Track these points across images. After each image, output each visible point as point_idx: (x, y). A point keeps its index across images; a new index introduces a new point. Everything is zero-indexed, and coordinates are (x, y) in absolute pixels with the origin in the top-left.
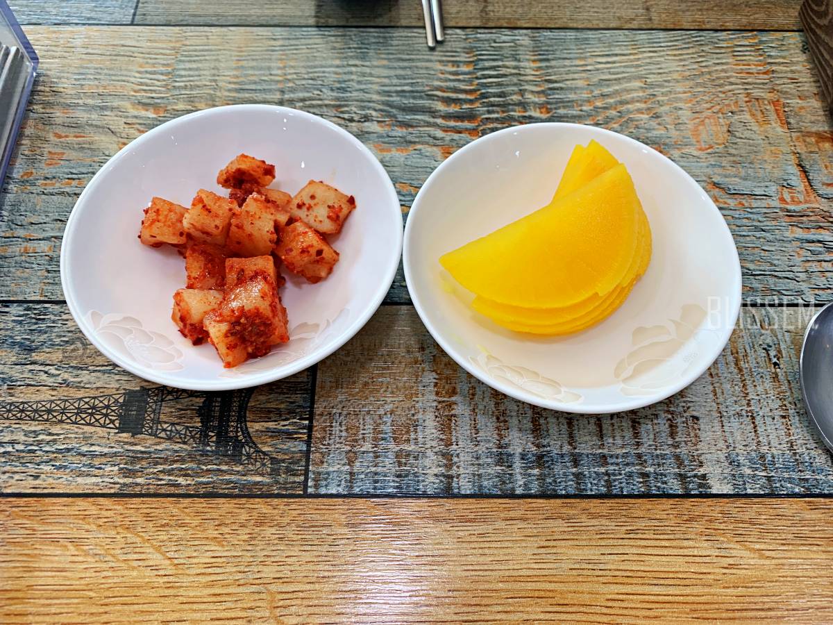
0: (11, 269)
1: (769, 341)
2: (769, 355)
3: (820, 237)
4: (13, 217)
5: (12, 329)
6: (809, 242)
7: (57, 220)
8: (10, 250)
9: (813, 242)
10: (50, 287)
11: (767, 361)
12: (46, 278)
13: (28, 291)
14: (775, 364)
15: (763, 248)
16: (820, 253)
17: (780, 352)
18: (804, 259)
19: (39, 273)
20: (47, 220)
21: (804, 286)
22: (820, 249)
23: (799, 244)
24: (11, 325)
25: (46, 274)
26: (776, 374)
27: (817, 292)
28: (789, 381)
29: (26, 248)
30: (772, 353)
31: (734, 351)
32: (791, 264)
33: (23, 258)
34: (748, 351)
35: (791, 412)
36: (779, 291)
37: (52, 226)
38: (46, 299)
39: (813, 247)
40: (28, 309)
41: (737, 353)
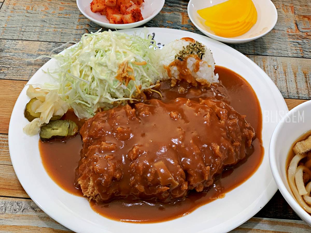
0: (51, 34)
1: (275, 64)
2: (274, 67)
3: (297, 41)
4: (50, 22)
5: (52, 48)
6: (293, 42)
7: (63, 24)
8: (50, 30)
9: (295, 42)
10: (62, 39)
11: (274, 68)
12: (61, 37)
13: (56, 40)
14: (276, 69)
15: (279, 43)
16: (296, 45)
17: (278, 67)
18: (291, 46)
19: (59, 36)
20: (60, 24)
21: (289, 52)
22: (297, 44)
23: (290, 42)
24: (51, 47)
25: (61, 36)
26: (276, 72)
27: (293, 54)
28: (279, 74)
29: (54, 30)
30: (275, 67)
31: (264, 66)
32: (287, 47)
33: (54, 32)
34: (268, 66)
35: (278, 80)
36: (281, 53)
37: (62, 25)
38: (61, 42)
39: (294, 43)
40: (56, 44)
41: (265, 66)
